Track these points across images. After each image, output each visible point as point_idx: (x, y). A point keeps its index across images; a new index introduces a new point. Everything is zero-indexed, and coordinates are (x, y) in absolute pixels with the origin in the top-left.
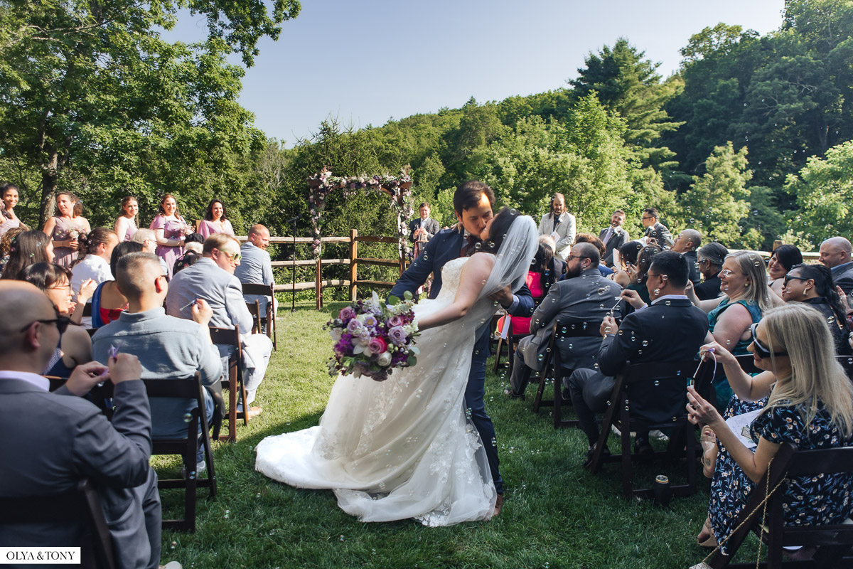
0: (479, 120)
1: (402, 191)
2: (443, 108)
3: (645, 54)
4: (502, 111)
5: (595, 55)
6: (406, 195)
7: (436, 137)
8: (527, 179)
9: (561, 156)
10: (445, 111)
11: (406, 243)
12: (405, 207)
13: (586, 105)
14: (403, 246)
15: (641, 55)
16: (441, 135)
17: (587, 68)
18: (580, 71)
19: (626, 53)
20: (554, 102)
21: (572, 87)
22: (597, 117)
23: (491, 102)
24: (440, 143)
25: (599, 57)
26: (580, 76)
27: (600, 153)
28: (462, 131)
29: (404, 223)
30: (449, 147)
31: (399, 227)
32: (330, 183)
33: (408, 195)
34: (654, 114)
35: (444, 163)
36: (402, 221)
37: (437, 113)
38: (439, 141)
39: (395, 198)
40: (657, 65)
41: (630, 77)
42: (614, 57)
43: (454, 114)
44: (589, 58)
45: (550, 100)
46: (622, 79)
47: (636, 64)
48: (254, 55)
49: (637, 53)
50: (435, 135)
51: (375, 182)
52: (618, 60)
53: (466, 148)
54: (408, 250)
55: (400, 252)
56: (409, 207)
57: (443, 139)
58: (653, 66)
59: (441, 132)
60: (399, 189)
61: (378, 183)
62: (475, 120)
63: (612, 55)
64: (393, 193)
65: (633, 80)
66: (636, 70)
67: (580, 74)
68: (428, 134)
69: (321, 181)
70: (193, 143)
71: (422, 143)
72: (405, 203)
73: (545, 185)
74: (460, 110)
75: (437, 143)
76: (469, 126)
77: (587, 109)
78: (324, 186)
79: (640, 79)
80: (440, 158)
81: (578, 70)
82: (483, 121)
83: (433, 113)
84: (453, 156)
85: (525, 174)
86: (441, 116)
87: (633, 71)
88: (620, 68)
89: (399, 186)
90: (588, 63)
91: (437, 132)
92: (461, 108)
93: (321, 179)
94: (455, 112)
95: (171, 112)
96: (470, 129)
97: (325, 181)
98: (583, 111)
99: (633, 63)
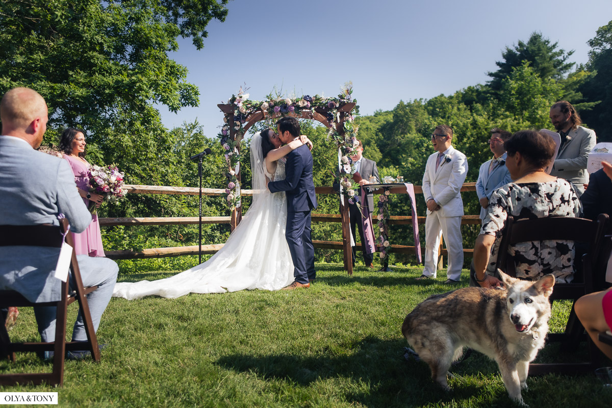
0: (409, 113)
1: (342, 116)
2: (378, 110)
3: (558, 45)
4: (429, 106)
5: (512, 49)
6: (348, 121)
7: (373, 130)
8: (467, 145)
9: (500, 122)
10: (379, 113)
11: (349, 183)
12: (347, 137)
13: (520, 75)
14: (345, 189)
15: (554, 46)
16: (378, 129)
17: (504, 61)
18: (498, 64)
19: (540, 44)
20: (474, 94)
21: (492, 79)
22: (532, 85)
23: (418, 100)
24: (377, 135)
25: (515, 50)
26: (499, 68)
27: (541, 116)
28: (395, 123)
29: (346, 157)
30: (385, 138)
31: (340, 163)
32: (247, 108)
33: (350, 120)
34: (570, 95)
35: (381, 151)
36: (344, 154)
37: (373, 114)
38: (376, 133)
39: (334, 125)
40: (570, 54)
41: (546, 65)
42: (530, 49)
43: (387, 115)
44: (505, 52)
45: (470, 93)
46: (538, 67)
47: (550, 54)
48: (203, 38)
49: (550, 45)
50: (372, 129)
51: (306, 103)
52: (533, 51)
53: (399, 137)
54: (353, 193)
55: (342, 197)
56: (352, 136)
57: (379, 132)
58: (566, 54)
59: (377, 127)
60: (338, 114)
61: (310, 105)
62: (406, 114)
63: (527, 48)
64: (330, 118)
65: (548, 68)
66: (551, 58)
67: (498, 67)
68: (367, 128)
69: (236, 105)
70: (110, 89)
71: (362, 135)
72: (347, 131)
73: (485, 150)
74: (392, 111)
75: (374, 135)
76: (401, 118)
77: (522, 78)
78: (239, 111)
79: (555, 67)
80: (377, 146)
81: (497, 63)
82: (413, 114)
83: (369, 115)
84: (388, 145)
85: (465, 140)
86: (376, 116)
87: (548, 59)
88: (536, 58)
89: (338, 109)
90: (504, 57)
91: (374, 127)
92: (393, 109)
93: (236, 103)
94: (387, 113)
95: (95, 65)
96: (402, 121)
97: (240, 105)
98: (517, 80)
99: (548, 52)
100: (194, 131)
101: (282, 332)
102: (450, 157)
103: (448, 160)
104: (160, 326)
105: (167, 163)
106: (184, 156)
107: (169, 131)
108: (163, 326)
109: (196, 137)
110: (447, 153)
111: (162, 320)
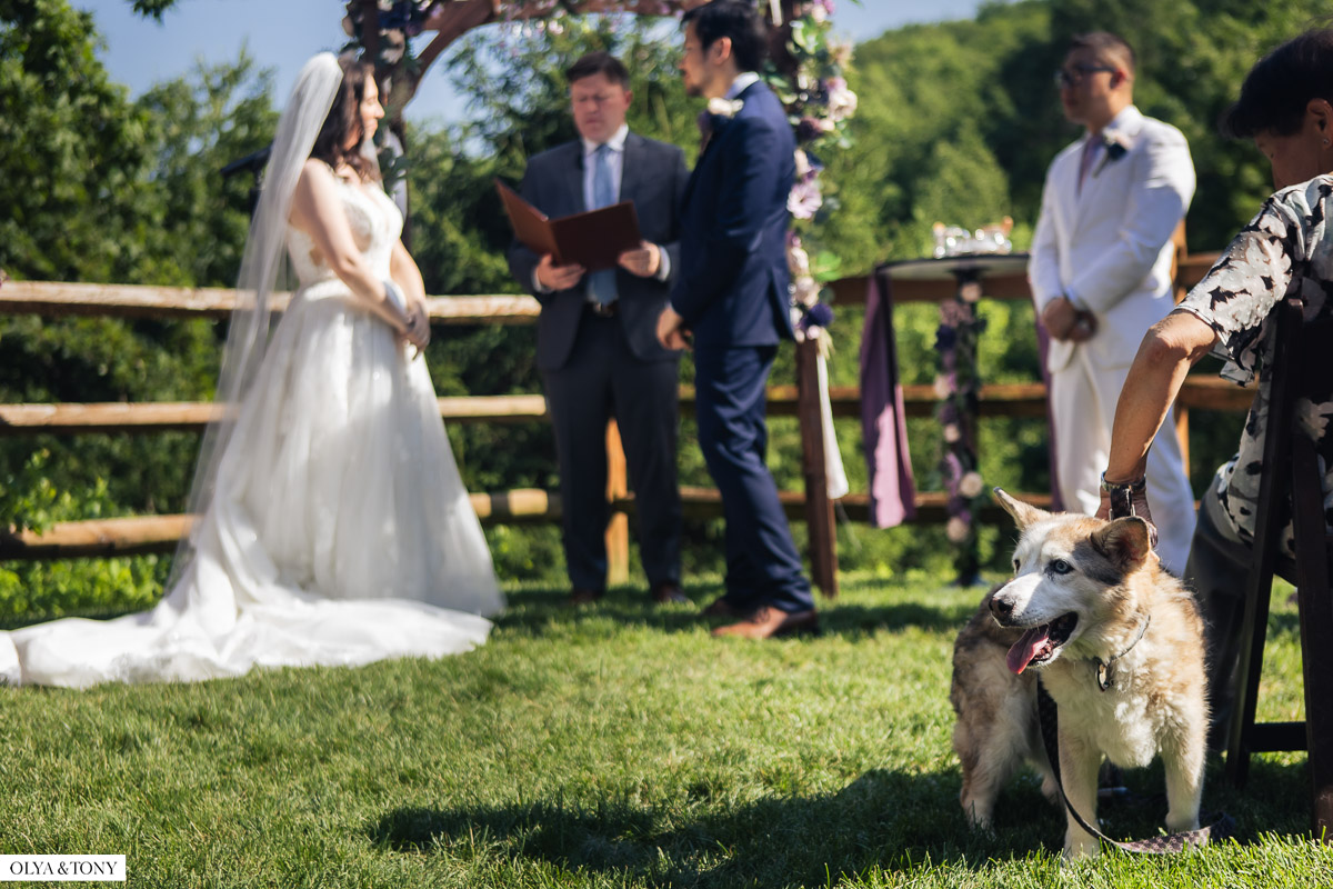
6: (809, 18)
100: (238, 95)
101: (549, 752)
102: (1127, 142)
103: (1117, 151)
104: (123, 743)
105: (129, 217)
106: (201, 192)
107: (131, 99)
108: (135, 742)
109: (246, 115)
110: (1114, 126)
111: (130, 724)
